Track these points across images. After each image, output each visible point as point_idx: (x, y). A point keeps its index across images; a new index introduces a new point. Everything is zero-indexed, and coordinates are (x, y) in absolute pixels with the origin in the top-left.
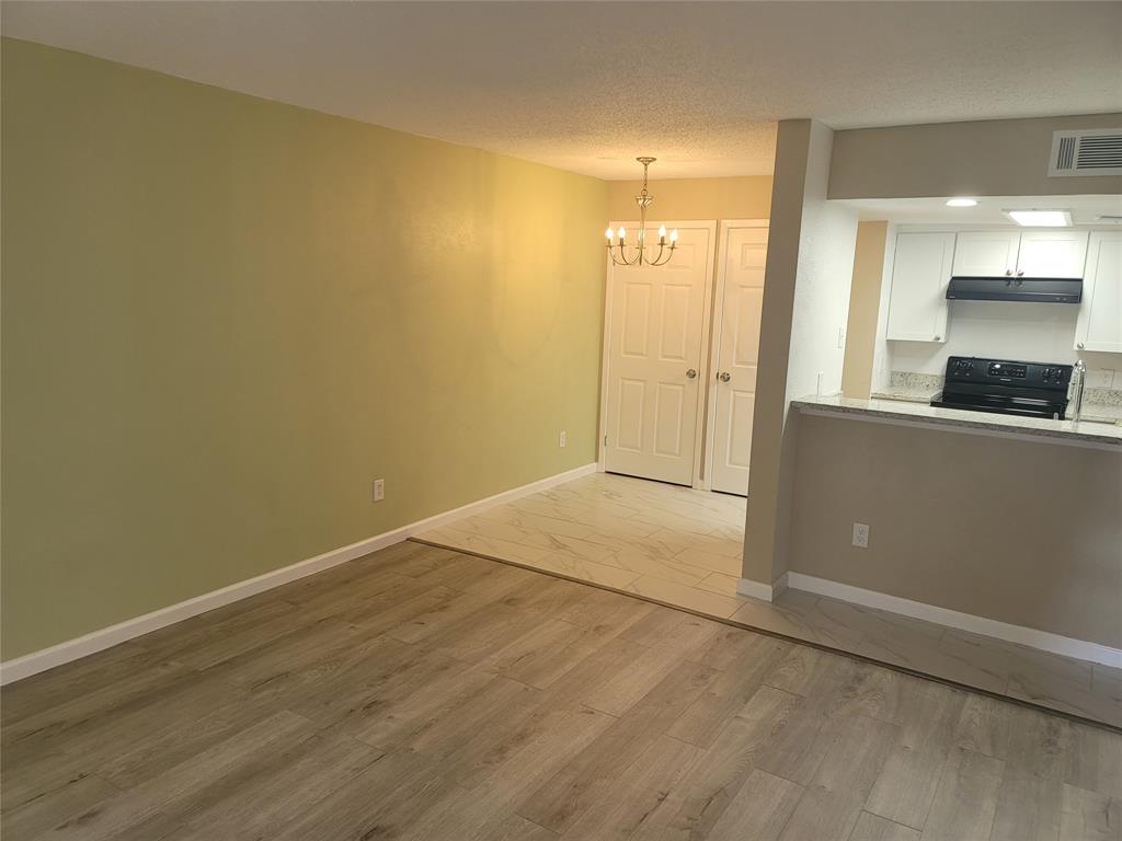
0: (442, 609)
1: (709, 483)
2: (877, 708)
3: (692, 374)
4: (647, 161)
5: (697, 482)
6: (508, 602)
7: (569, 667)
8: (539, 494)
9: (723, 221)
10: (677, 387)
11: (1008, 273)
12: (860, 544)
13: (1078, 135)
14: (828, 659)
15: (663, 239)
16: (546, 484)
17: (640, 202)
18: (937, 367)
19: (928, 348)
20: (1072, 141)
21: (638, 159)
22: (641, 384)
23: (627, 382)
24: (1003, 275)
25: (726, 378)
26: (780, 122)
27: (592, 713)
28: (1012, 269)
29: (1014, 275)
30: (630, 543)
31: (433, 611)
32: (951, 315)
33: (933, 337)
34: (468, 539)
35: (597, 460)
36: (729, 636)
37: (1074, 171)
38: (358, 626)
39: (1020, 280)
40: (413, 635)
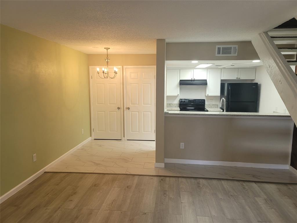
0: (75, 193)
1: (126, 138)
2: (208, 190)
3: (119, 108)
4: (108, 49)
5: (123, 138)
6: (95, 185)
7: (129, 201)
8: (78, 149)
9: (124, 66)
10: (115, 112)
11: (192, 79)
12: (182, 148)
13: (221, 47)
14: (189, 180)
15: (103, 71)
16: (79, 146)
17: (107, 60)
18: (177, 102)
19: (174, 97)
20: (220, 48)
21: (105, 48)
22: (104, 112)
23: (99, 112)
24: (191, 79)
25: (129, 109)
26: (157, 40)
27: (145, 214)
28: (192, 78)
29: (193, 79)
30: (117, 159)
31: (72, 195)
32: (180, 89)
33: (177, 94)
34: (66, 168)
35: (91, 136)
36: (162, 180)
37: (221, 55)
38: (48, 208)
39: (194, 80)
40: (72, 205)
